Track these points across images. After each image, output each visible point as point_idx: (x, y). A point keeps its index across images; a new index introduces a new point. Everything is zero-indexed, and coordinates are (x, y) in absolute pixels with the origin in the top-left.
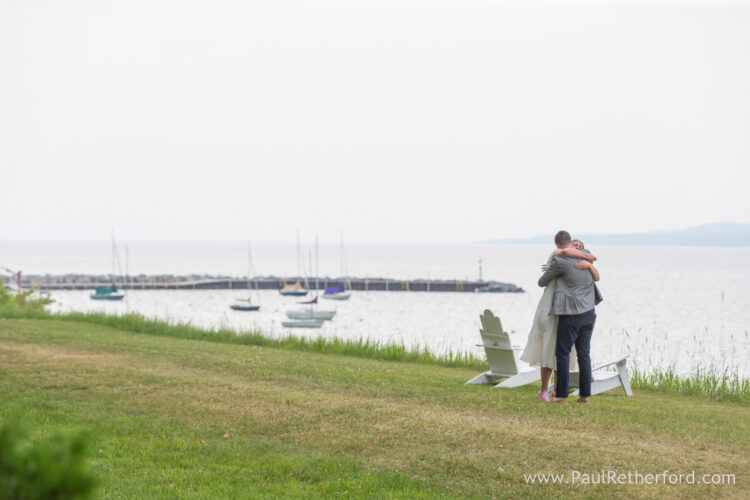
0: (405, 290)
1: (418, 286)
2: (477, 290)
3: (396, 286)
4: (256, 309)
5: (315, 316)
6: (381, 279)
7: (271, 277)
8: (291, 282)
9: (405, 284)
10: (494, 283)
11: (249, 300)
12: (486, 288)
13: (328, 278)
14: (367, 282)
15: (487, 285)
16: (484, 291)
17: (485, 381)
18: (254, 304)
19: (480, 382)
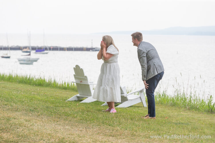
0: (65, 50)
1: (70, 49)
2: (91, 50)
3: (62, 49)
4: (9, 57)
5: (31, 60)
6: (57, 47)
7: (17, 46)
8: (26, 48)
9: (65, 48)
10: (97, 48)
11: (7, 54)
12: (94, 50)
13: (38, 46)
14: (52, 48)
15: (94, 49)
16: (93, 51)
17: (76, 99)
18: (8, 56)
19: (74, 100)
